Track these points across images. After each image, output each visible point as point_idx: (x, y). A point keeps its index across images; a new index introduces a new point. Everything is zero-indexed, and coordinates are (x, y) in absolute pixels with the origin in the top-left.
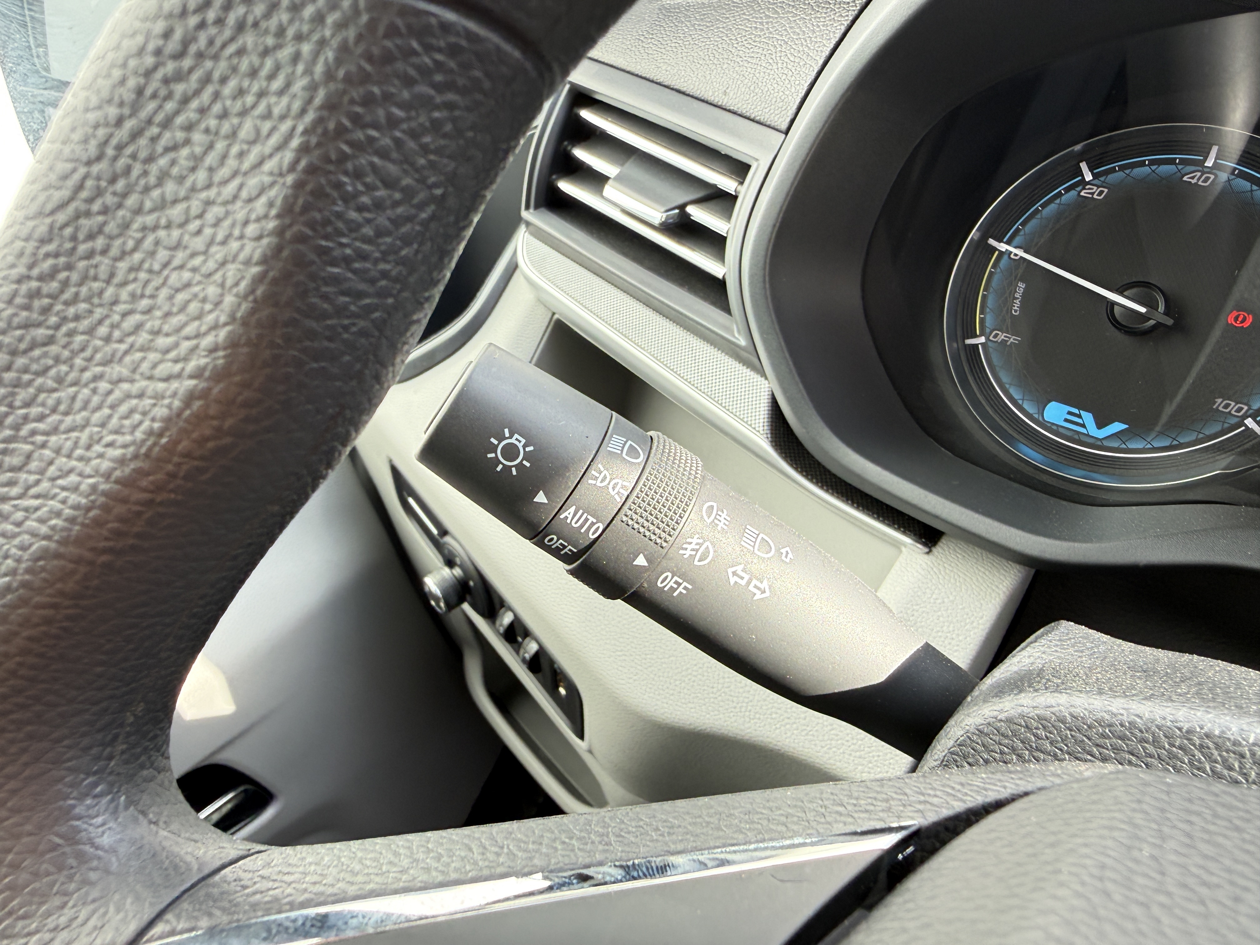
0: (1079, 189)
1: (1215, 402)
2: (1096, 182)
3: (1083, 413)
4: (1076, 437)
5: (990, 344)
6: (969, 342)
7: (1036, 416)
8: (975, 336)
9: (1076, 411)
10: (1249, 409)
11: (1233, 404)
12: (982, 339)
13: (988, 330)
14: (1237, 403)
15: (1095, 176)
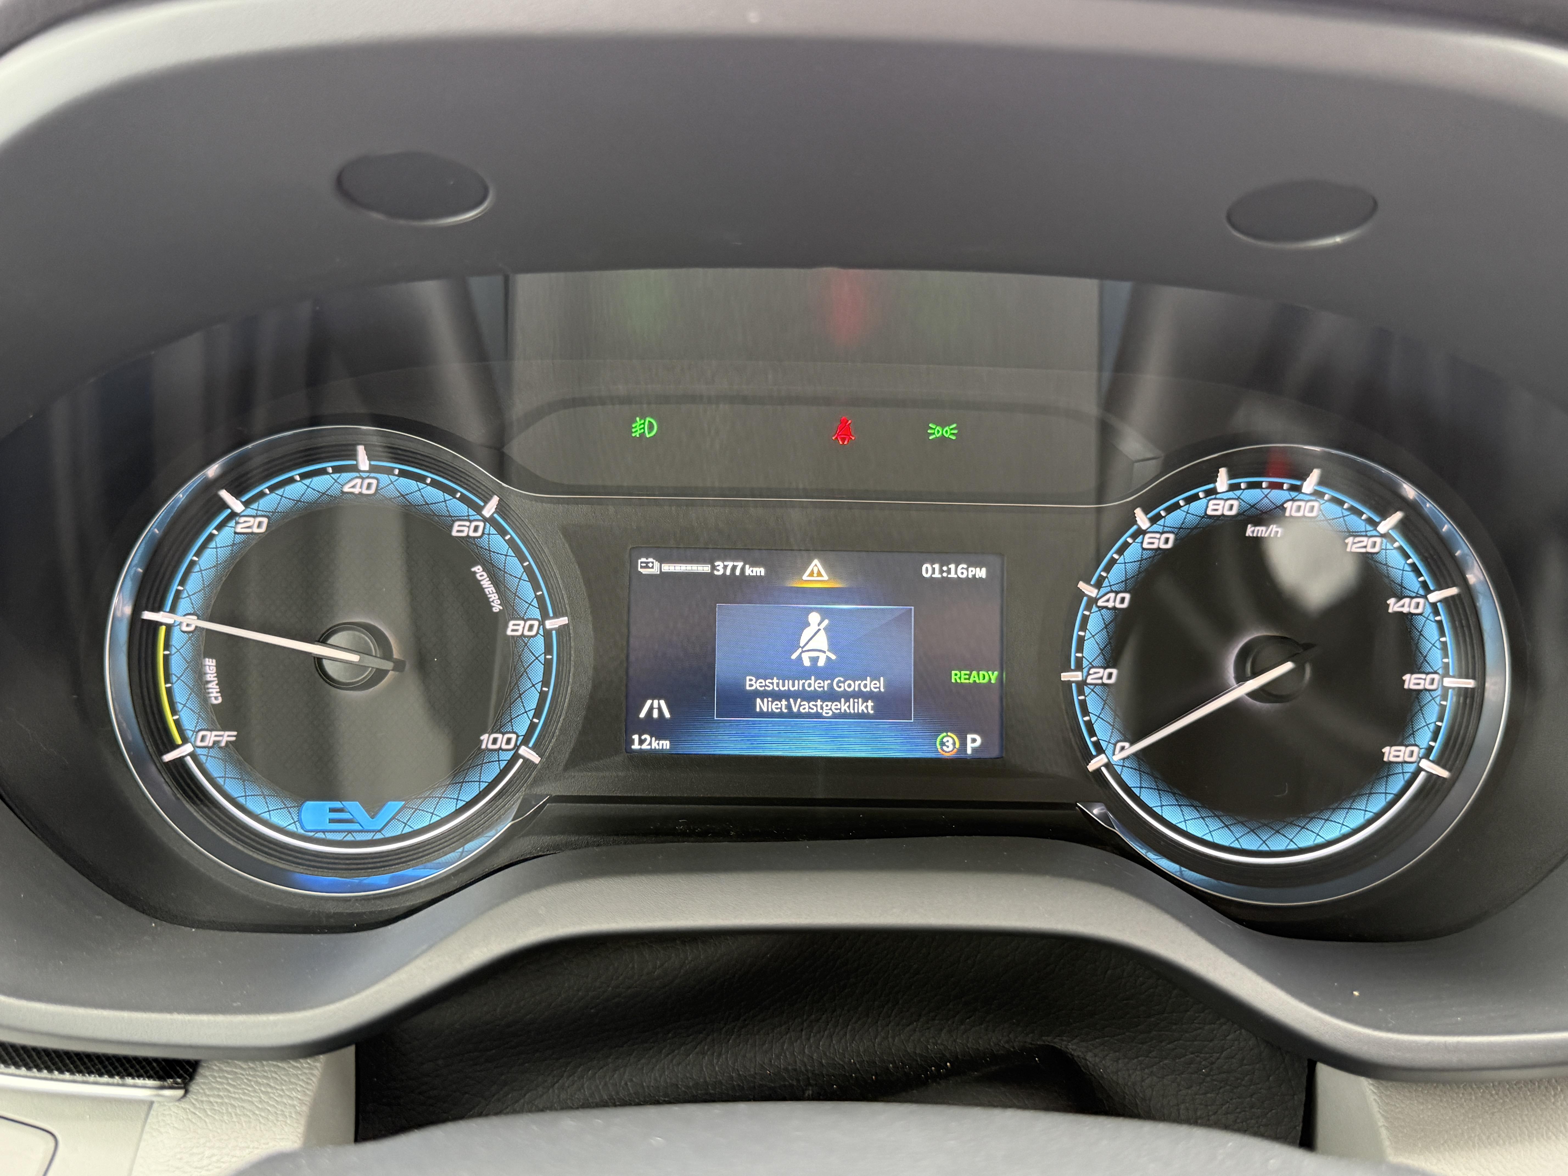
0: (232, 523)
1: (482, 741)
2: (249, 511)
3: (347, 804)
4: (349, 838)
5: (199, 751)
6: (168, 757)
7: (292, 828)
8: (175, 747)
9: (337, 804)
10: (518, 736)
11: (499, 736)
12: (188, 748)
13: (189, 734)
14: (503, 734)
15: (247, 504)
